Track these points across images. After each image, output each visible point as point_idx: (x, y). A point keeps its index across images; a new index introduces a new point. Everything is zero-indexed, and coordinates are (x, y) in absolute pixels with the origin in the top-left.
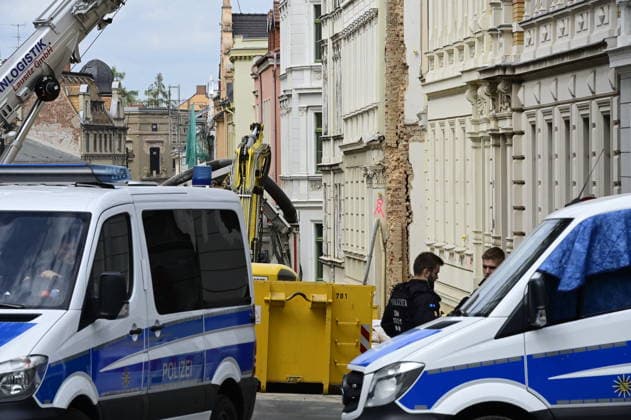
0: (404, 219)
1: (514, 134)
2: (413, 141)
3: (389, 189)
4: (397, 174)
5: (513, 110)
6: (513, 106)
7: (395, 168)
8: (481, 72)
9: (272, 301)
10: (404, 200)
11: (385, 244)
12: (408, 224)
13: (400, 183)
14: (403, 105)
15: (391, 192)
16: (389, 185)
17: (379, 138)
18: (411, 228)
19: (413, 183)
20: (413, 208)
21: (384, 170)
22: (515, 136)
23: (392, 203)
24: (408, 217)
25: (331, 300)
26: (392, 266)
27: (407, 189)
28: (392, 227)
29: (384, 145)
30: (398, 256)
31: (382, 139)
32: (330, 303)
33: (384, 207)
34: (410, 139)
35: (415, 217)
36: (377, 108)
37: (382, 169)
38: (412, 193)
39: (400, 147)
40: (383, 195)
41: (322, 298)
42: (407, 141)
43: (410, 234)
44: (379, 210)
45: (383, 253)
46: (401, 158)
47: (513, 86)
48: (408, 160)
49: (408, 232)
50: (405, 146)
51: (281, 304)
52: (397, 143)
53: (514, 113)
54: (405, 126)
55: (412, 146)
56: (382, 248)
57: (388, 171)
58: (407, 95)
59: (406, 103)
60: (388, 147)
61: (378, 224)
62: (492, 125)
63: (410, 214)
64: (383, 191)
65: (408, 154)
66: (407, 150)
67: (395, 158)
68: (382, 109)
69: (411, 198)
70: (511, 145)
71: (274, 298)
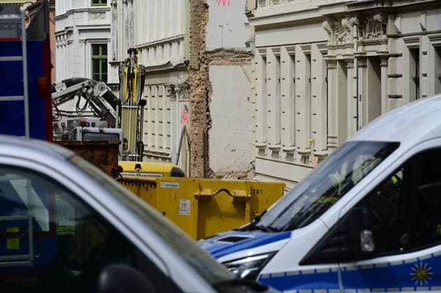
0: (205, 125)
1: (390, 56)
2: (213, 64)
3: (193, 102)
4: (200, 90)
5: (389, 36)
6: (389, 32)
7: (198, 85)
8: (349, 6)
9: (201, 196)
10: (205, 110)
11: (189, 145)
12: (208, 129)
13: (202, 97)
14: (204, 36)
15: (195, 104)
16: (193, 99)
17: (185, 62)
18: (210, 132)
19: (212, 97)
20: (212, 117)
21: (189, 87)
22: (390, 58)
23: (196, 113)
24: (208, 124)
25: (249, 195)
26: (196, 162)
27: (207, 101)
28: (196, 131)
29: (188, 68)
30: (201, 154)
31: (187, 63)
32: (249, 198)
33: (189, 116)
34: (210, 63)
35: (214, 124)
36: (183, 38)
37: (186, 87)
38: (211, 105)
39: (202, 69)
40: (188, 107)
41: (242, 193)
42: (207, 64)
43: (210, 136)
44: (184, 118)
45: (188, 152)
46: (203, 77)
47: (389, 17)
48: (208, 79)
49: (208, 135)
50: (206, 68)
51: (208, 198)
52: (199, 66)
53: (390, 40)
54: (206, 53)
55: (211, 68)
56: (188, 148)
57: (192, 88)
58: (207, 28)
59: (207, 35)
60: (192, 69)
61: (185, 130)
62: (360, 49)
63: (210, 121)
64: (188, 104)
65: (208, 75)
66: (208, 71)
67: (197, 78)
68: (187, 39)
69: (211, 109)
70: (387, 66)
71: (202, 193)
